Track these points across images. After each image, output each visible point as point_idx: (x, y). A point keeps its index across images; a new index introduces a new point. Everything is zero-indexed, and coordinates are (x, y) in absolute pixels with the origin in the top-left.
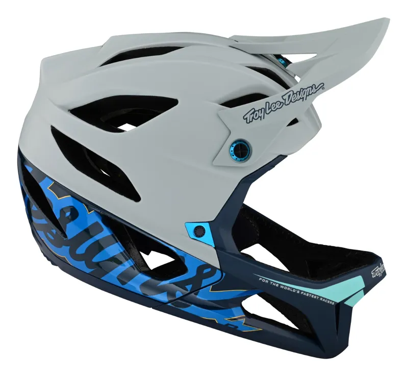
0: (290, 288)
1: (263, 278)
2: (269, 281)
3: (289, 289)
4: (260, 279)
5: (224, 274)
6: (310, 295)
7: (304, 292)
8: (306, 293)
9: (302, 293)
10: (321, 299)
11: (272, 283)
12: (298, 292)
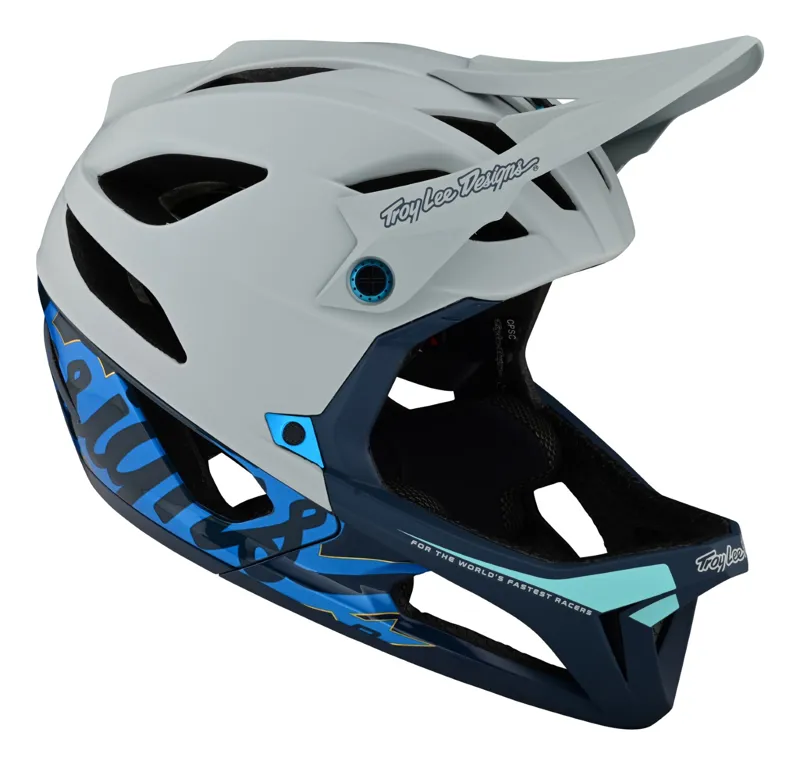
0: (482, 568)
1: (419, 542)
2: (434, 549)
3: (478, 570)
4: (413, 542)
5: (343, 524)
6: (530, 588)
7: (515, 581)
8: (521, 583)
9: (510, 581)
10: (558, 600)
11: (439, 552)
12: (501, 579)
